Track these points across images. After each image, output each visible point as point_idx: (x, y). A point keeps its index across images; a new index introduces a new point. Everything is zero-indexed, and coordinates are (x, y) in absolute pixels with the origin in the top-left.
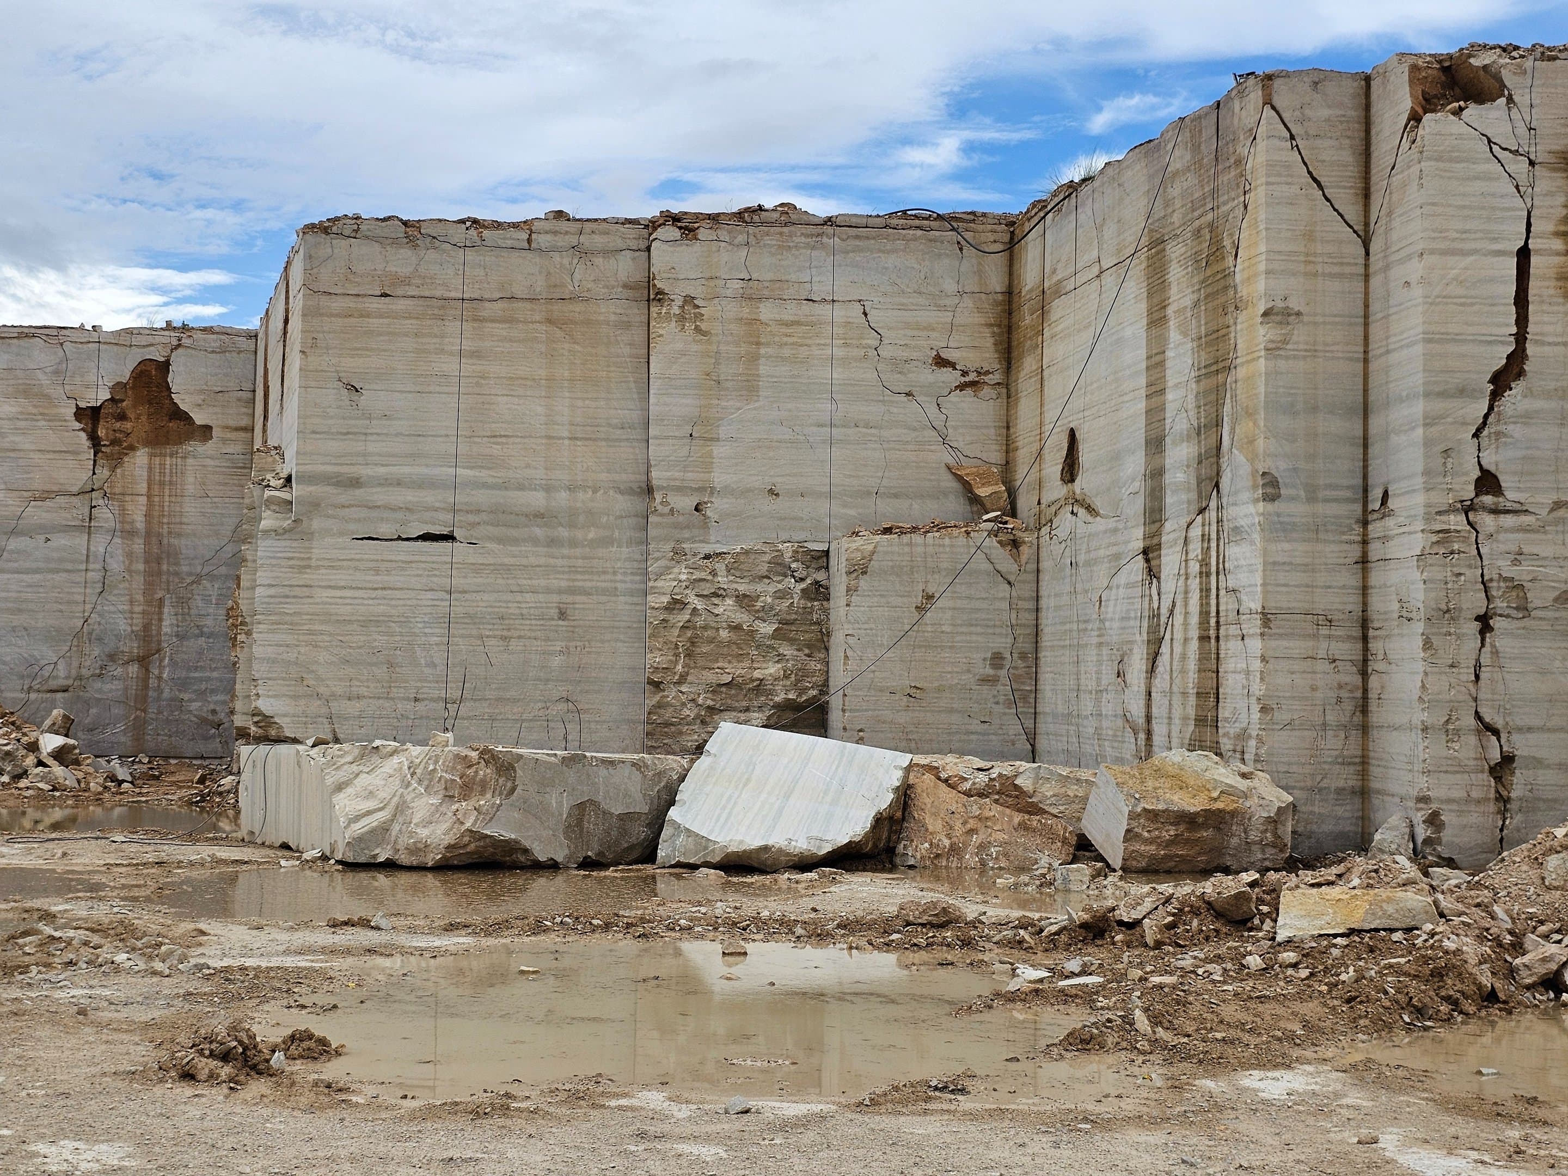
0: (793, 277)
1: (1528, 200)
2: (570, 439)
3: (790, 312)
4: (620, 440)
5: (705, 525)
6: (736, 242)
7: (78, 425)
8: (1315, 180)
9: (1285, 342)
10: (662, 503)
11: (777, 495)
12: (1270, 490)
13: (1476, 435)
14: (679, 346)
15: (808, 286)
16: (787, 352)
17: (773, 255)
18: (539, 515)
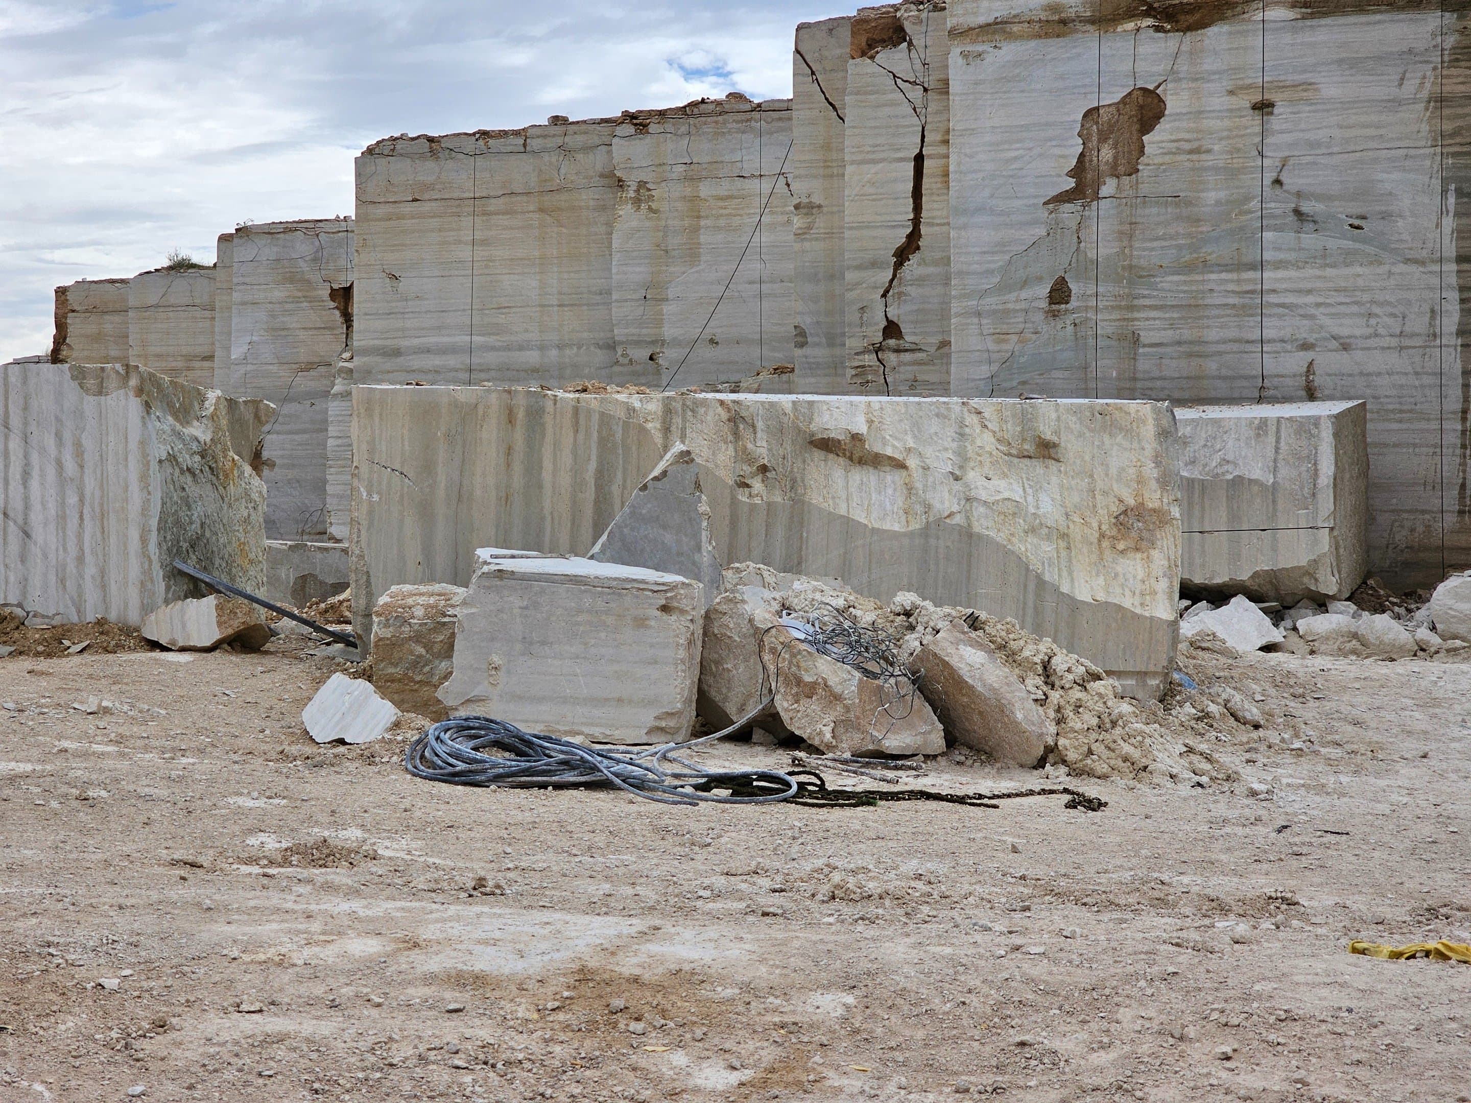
0: (727, 158)
1: (923, 118)
2: (559, 306)
3: (724, 188)
4: (598, 304)
5: (658, 372)
6: (679, 132)
7: (332, 304)
8: (831, 104)
9: (810, 228)
10: (622, 355)
11: (717, 343)
12: (799, 339)
13: (884, 295)
14: (634, 224)
15: (739, 164)
16: (722, 222)
17: (710, 141)
18: (535, 370)
